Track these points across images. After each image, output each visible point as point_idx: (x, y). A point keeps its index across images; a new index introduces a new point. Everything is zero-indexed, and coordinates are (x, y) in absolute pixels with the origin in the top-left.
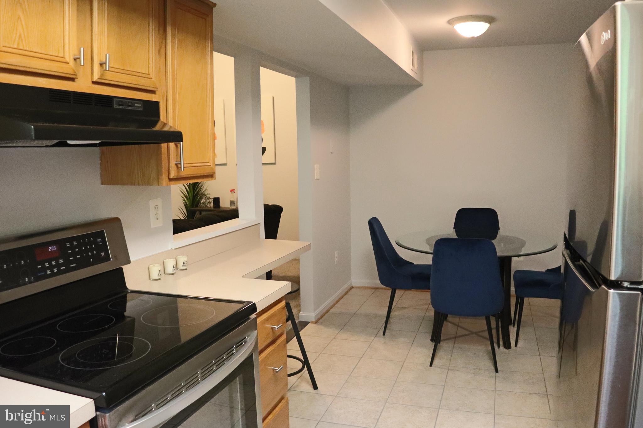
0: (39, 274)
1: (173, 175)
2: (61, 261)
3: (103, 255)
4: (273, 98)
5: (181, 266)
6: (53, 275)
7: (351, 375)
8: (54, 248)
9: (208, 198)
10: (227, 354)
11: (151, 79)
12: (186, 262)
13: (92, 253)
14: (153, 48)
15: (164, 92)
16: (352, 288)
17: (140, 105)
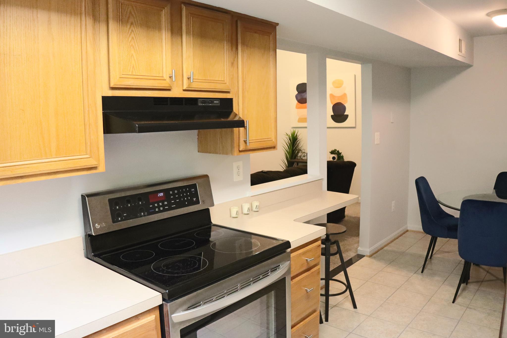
0: (151, 211)
1: (242, 148)
2: (166, 203)
3: (194, 200)
4: (355, 76)
5: (254, 209)
6: (160, 211)
7: (386, 301)
8: (162, 194)
9: (303, 153)
10: (263, 276)
11: (226, 83)
12: (258, 206)
13: (188, 198)
14: (227, 62)
15: (236, 92)
16: (407, 231)
17: (218, 102)
